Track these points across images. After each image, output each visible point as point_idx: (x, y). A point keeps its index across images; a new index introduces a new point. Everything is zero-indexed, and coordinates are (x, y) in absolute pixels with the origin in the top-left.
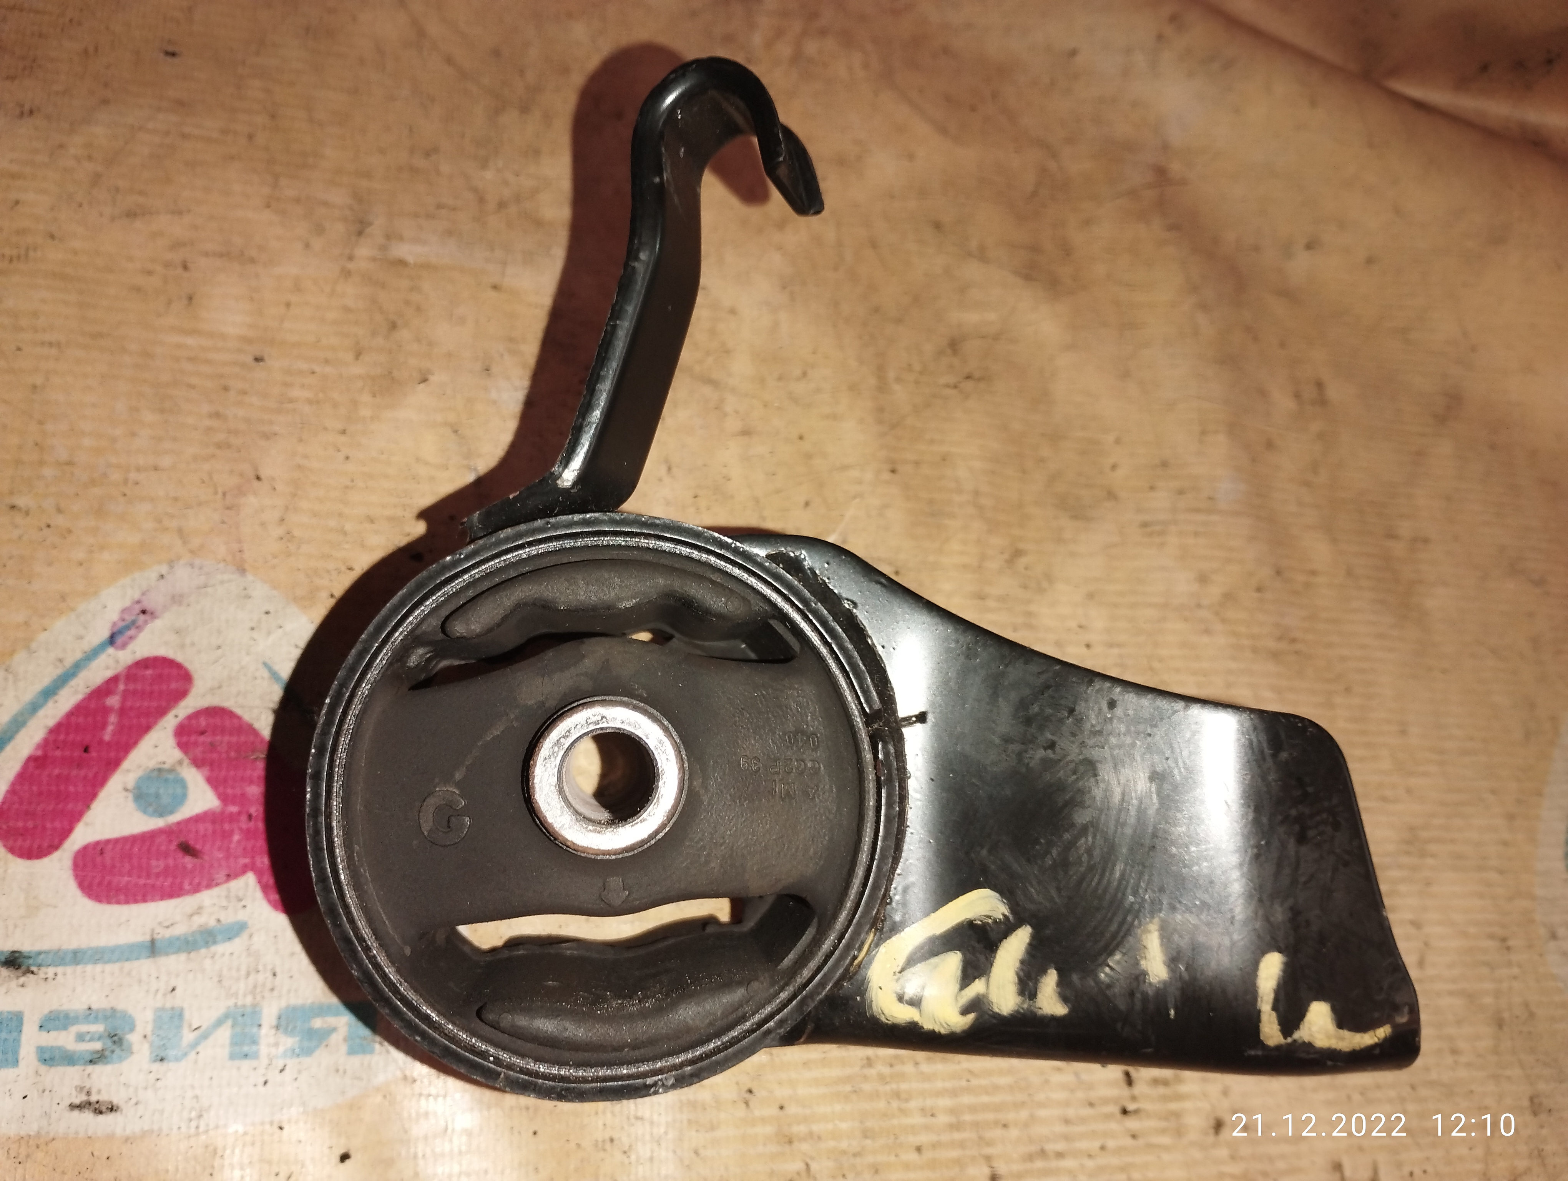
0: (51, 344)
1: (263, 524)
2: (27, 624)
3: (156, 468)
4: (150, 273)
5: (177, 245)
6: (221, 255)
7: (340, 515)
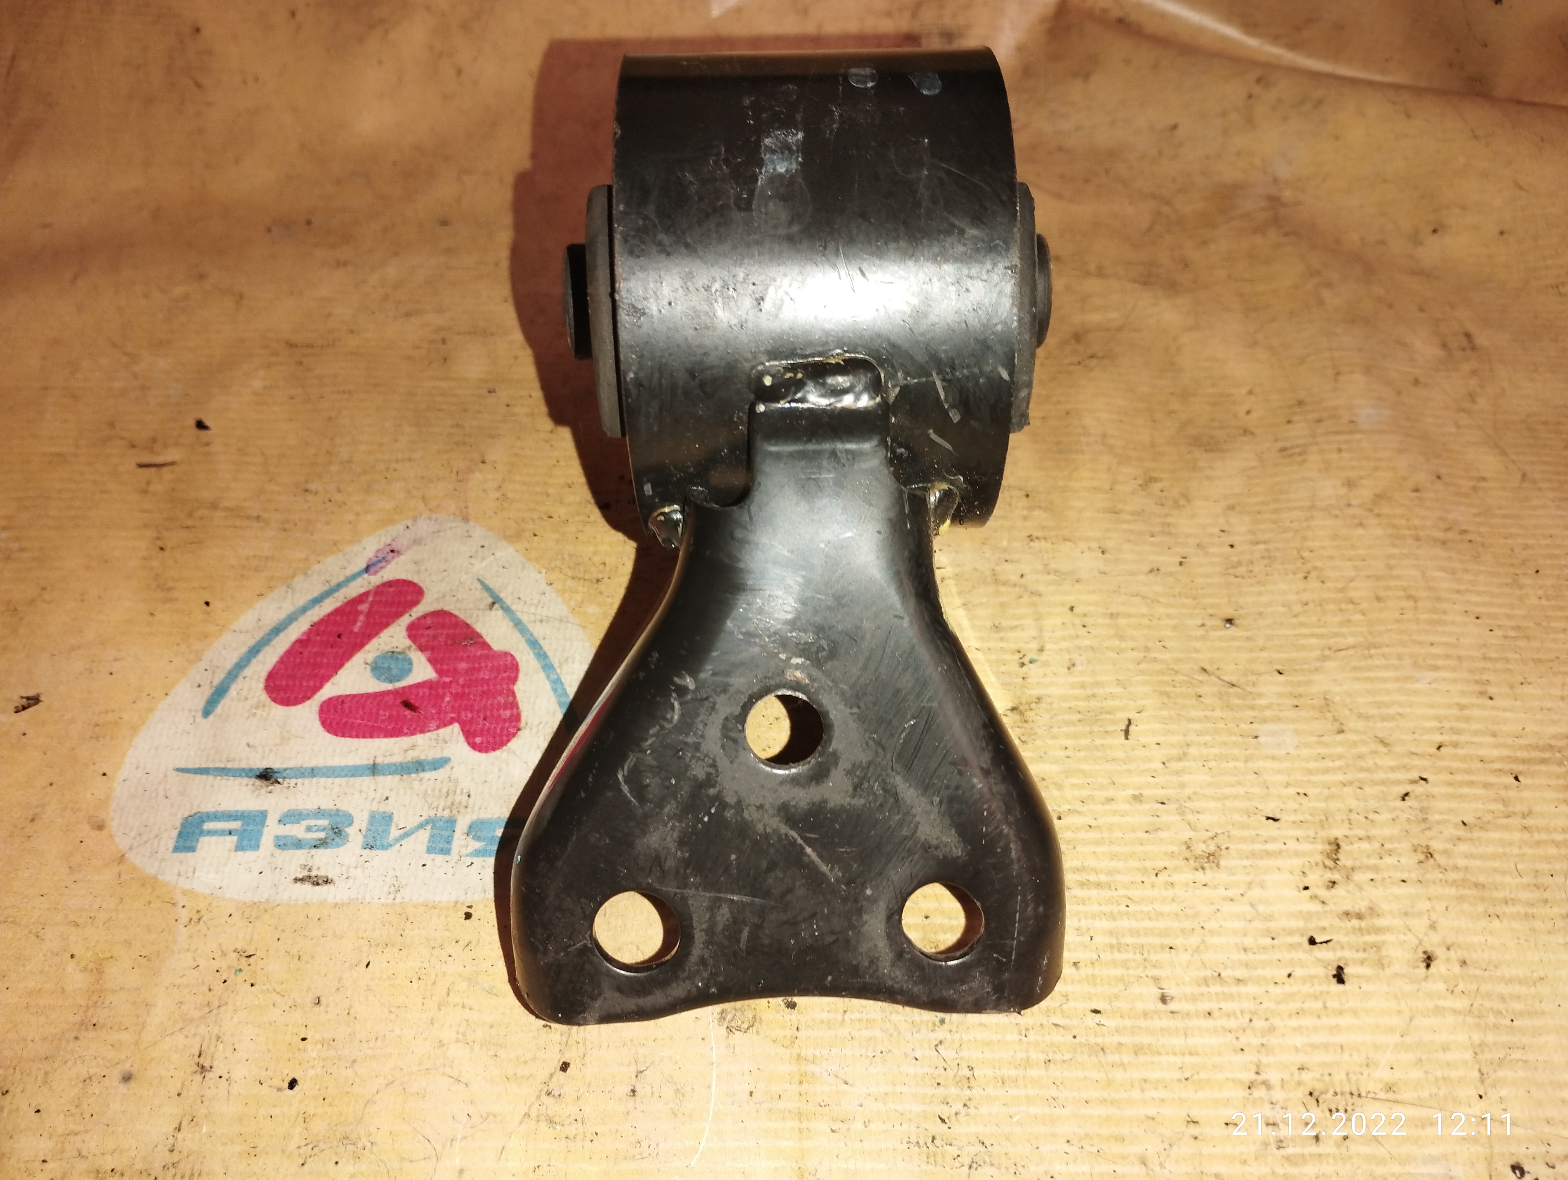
0: (344, 392)
1: (485, 491)
2: (307, 559)
3: (410, 460)
4: (418, 348)
5: (438, 330)
6: (470, 333)
7: (545, 484)
